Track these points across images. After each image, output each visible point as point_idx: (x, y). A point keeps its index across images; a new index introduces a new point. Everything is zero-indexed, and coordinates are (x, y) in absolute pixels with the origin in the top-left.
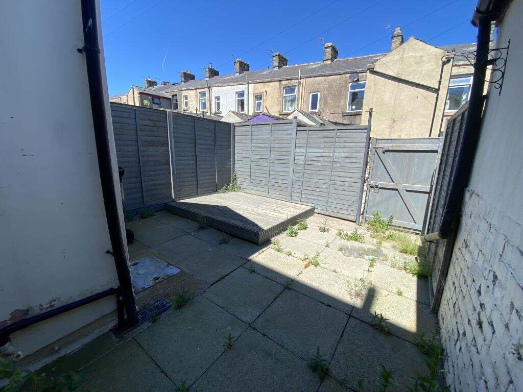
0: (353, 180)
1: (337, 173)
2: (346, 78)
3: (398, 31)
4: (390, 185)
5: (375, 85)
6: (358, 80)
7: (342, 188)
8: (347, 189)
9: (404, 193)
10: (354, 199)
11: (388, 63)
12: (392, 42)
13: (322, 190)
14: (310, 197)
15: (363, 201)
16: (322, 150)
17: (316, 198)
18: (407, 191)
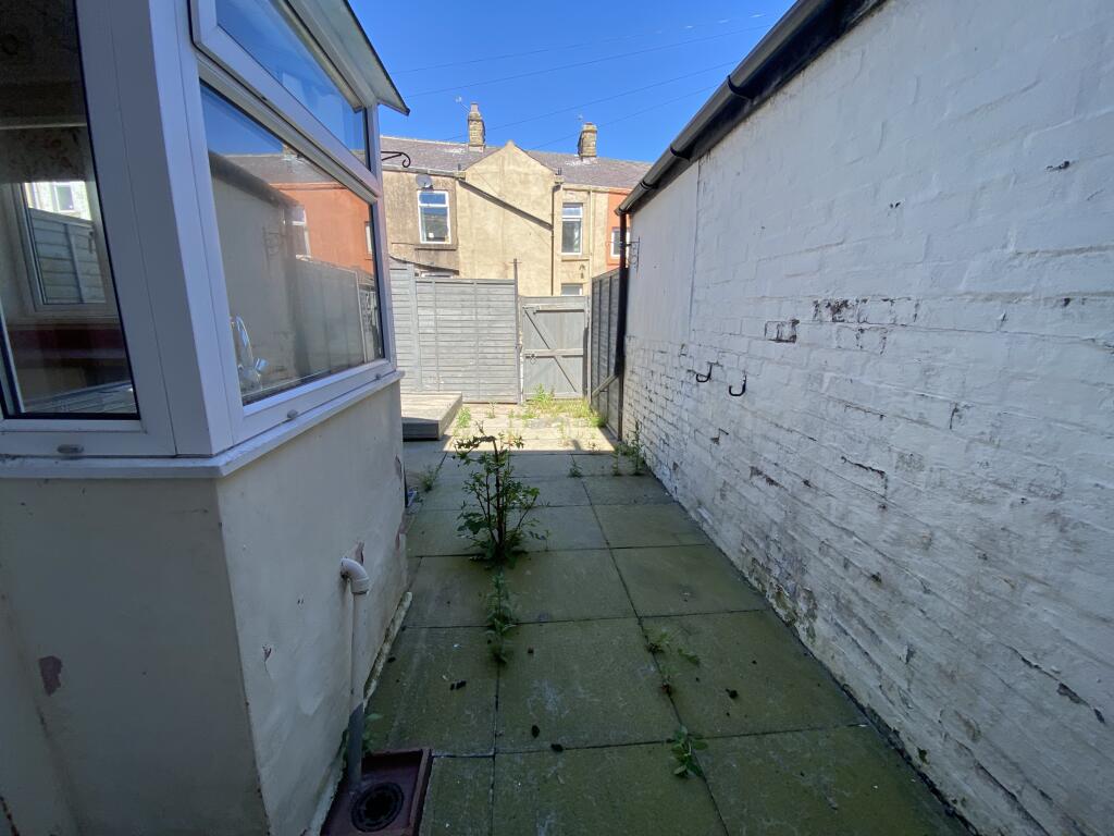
0: (507, 350)
1: (485, 344)
2: (409, 179)
3: (474, 111)
4: (547, 352)
5: (470, 206)
6: (431, 188)
7: (495, 362)
8: (500, 362)
9: (561, 360)
10: (510, 374)
11: (484, 174)
12: (468, 129)
13: (469, 368)
14: (452, 381)
15: (522, 376)
16: (459, 312)
17: (461, 381)
18: (564, 357)
